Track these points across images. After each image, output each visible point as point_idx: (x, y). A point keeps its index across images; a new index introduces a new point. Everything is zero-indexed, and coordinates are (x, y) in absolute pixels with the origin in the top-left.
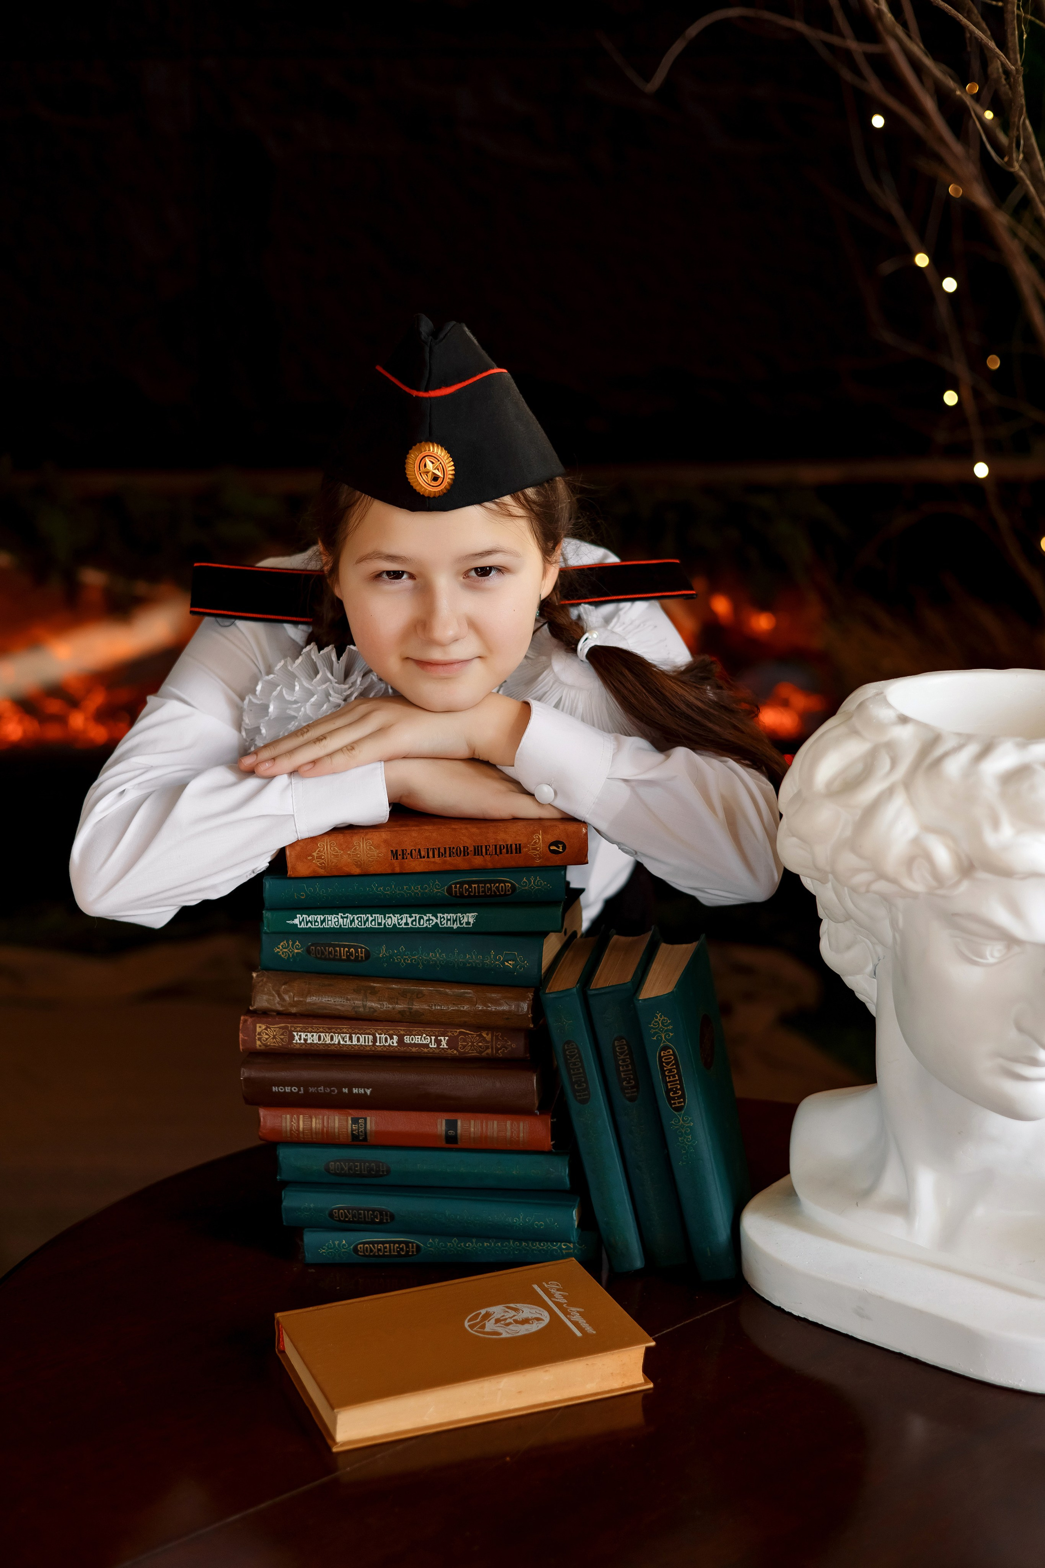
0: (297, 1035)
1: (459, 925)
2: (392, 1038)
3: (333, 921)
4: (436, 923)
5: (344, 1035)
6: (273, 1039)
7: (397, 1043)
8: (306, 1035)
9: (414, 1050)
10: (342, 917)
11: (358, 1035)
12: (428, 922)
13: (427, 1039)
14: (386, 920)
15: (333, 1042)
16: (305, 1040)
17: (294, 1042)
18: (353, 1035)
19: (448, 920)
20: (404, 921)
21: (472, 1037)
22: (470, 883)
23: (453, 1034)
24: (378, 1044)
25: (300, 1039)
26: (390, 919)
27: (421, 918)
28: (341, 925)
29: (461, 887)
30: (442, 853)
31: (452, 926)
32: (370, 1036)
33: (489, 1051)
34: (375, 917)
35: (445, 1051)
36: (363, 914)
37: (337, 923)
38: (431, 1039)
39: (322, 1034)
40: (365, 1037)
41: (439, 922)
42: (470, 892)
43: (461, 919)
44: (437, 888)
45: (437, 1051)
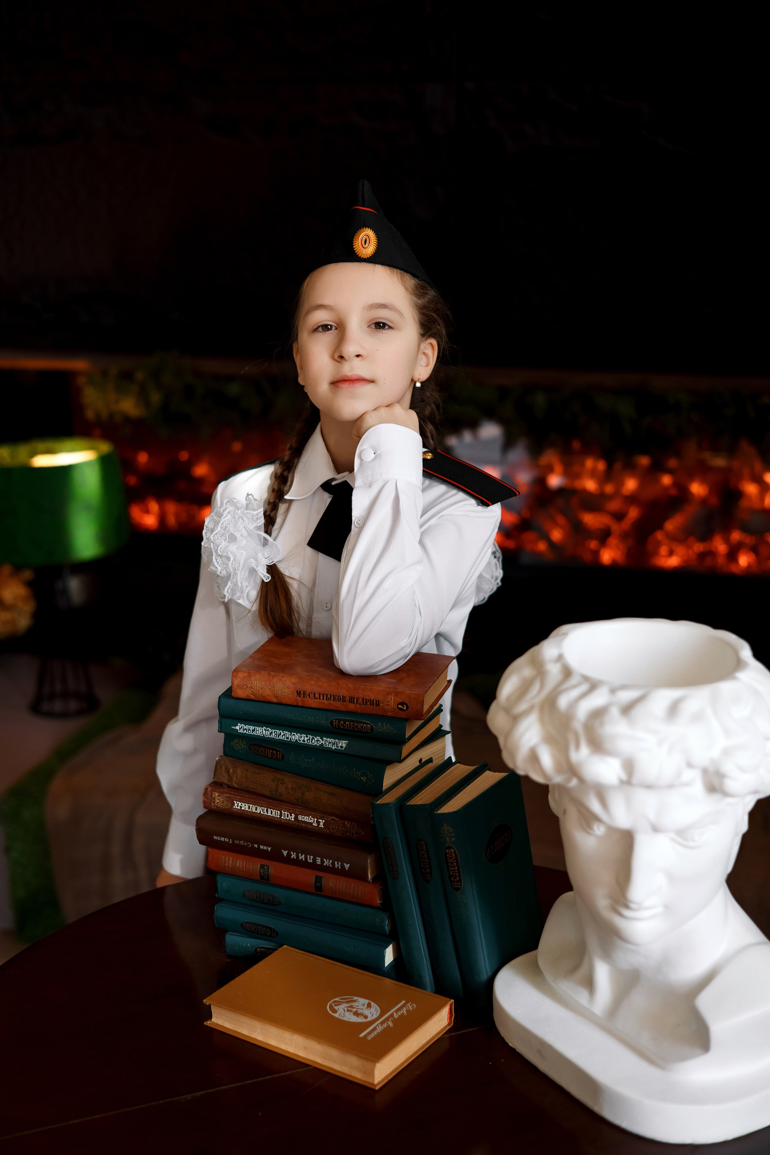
0: (236, 803)
1: (336, 747)
2: (291, 815)
3: (260, 731)
4: (322, 743)
5: (264, 808)
6: (222, 803)
7: (294, 819)
8: (242, 804)
9: (304, 825)
10: (265, 730)
11: (271, 810)
12: (317, 742)
13: (312, 819)
14: (292, 736)
15: (256, 812)
16: (241, 807)
17: (234, 807)
18: (269, 809)
19: (330, 743)
20: (303, 739)
21: (339, 823)
22: (345, 721)
23: (328, 819)
24: (283, 817)
25: (238, 806)
26: (294, 736)
27: (313, 739)
28: (264, 735)
29: (339, 722)
30: (329, 698)
31: (332, 747)
32: (278, 812)
33: (348, 834)
34: (285, 733)
35: (322, 830)
36: (278, 730)
37: (262, 733)
38: (314, 820)
39: (250, 805)
40: (275, 811)
41: (324, 743)
42: (344, 727)
43: (338, 744)
44: (323, 720)
45: (317, 828)
